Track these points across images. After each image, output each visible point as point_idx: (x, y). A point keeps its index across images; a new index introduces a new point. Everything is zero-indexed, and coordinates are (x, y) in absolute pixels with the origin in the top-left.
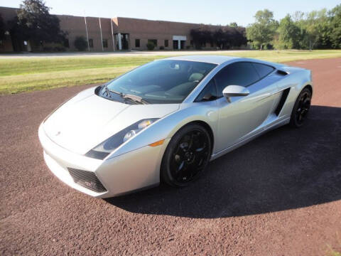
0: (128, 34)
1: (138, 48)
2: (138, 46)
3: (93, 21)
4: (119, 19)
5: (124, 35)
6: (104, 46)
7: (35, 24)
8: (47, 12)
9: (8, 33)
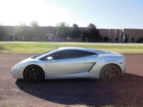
0: (128, 36)
1: (132, 42)
2: (133, 41)
3: (112, 30)
4: (125, 29)
5: (127, 36)
6: (116, 40)
7: (90, 32)
8: (95, 28)
9: (82, 35)
